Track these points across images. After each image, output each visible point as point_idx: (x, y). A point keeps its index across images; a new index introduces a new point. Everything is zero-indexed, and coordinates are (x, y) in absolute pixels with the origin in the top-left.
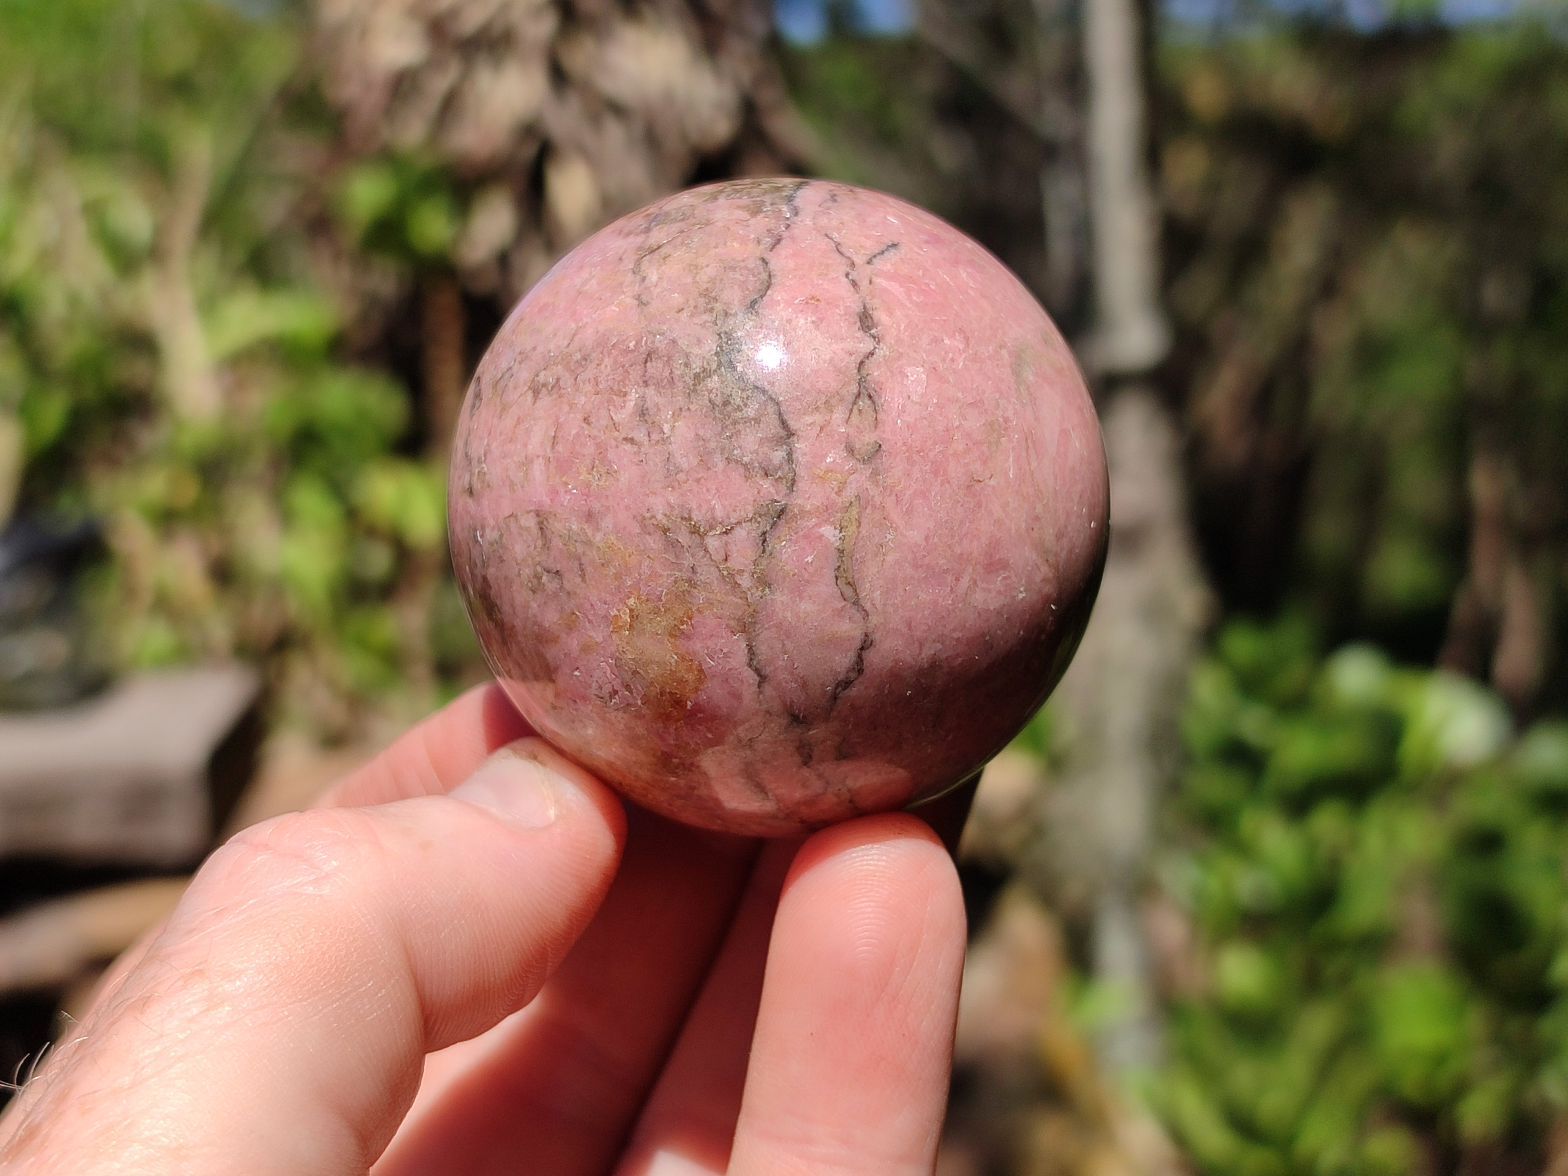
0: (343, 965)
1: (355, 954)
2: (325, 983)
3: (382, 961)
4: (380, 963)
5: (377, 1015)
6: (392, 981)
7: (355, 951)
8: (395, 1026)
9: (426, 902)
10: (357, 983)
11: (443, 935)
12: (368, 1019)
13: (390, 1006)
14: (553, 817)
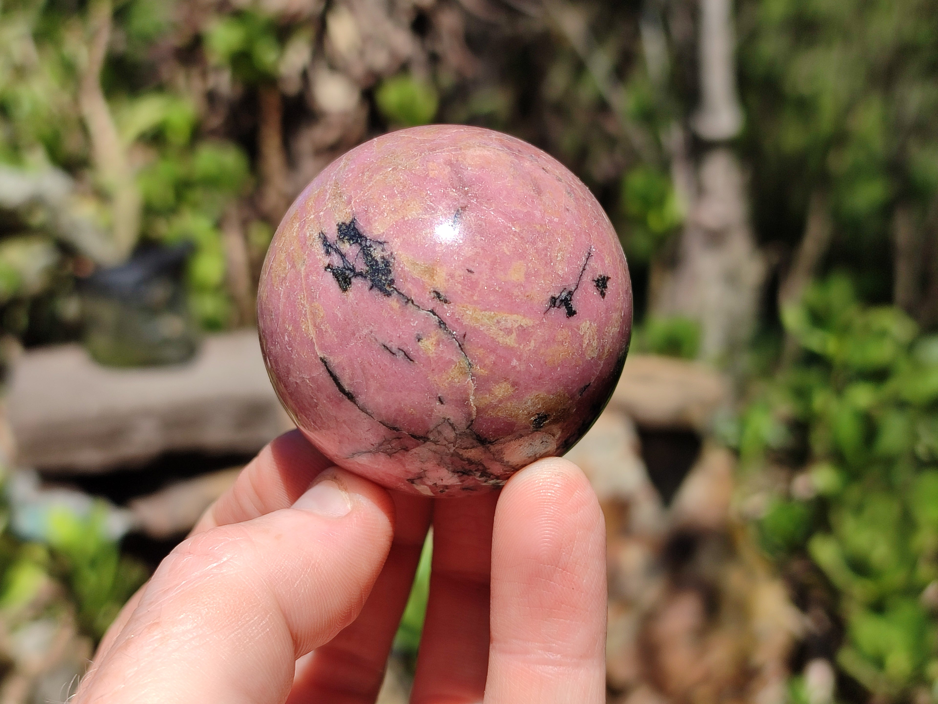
0: (238, 610)
1: (244, 603)
2: (229, 621)
3: (261, 605)
4: (260, 606)
5: (262, 636)
6: (268, 616)
7: (244, 601)
8: (273, 641)
9: (283, 567)
10: (248, 619)
11: (296, 585)
12: (256, 638)
13: (268, 630)
14: (350, 509)
